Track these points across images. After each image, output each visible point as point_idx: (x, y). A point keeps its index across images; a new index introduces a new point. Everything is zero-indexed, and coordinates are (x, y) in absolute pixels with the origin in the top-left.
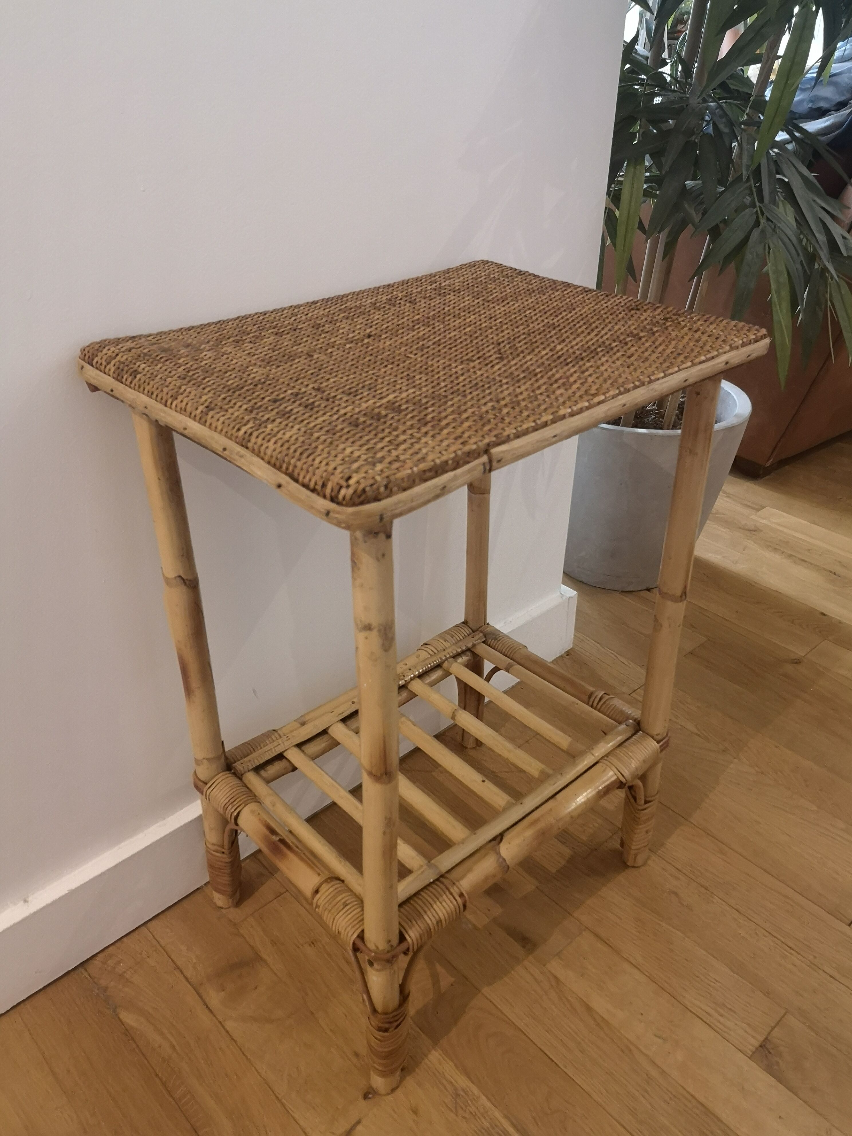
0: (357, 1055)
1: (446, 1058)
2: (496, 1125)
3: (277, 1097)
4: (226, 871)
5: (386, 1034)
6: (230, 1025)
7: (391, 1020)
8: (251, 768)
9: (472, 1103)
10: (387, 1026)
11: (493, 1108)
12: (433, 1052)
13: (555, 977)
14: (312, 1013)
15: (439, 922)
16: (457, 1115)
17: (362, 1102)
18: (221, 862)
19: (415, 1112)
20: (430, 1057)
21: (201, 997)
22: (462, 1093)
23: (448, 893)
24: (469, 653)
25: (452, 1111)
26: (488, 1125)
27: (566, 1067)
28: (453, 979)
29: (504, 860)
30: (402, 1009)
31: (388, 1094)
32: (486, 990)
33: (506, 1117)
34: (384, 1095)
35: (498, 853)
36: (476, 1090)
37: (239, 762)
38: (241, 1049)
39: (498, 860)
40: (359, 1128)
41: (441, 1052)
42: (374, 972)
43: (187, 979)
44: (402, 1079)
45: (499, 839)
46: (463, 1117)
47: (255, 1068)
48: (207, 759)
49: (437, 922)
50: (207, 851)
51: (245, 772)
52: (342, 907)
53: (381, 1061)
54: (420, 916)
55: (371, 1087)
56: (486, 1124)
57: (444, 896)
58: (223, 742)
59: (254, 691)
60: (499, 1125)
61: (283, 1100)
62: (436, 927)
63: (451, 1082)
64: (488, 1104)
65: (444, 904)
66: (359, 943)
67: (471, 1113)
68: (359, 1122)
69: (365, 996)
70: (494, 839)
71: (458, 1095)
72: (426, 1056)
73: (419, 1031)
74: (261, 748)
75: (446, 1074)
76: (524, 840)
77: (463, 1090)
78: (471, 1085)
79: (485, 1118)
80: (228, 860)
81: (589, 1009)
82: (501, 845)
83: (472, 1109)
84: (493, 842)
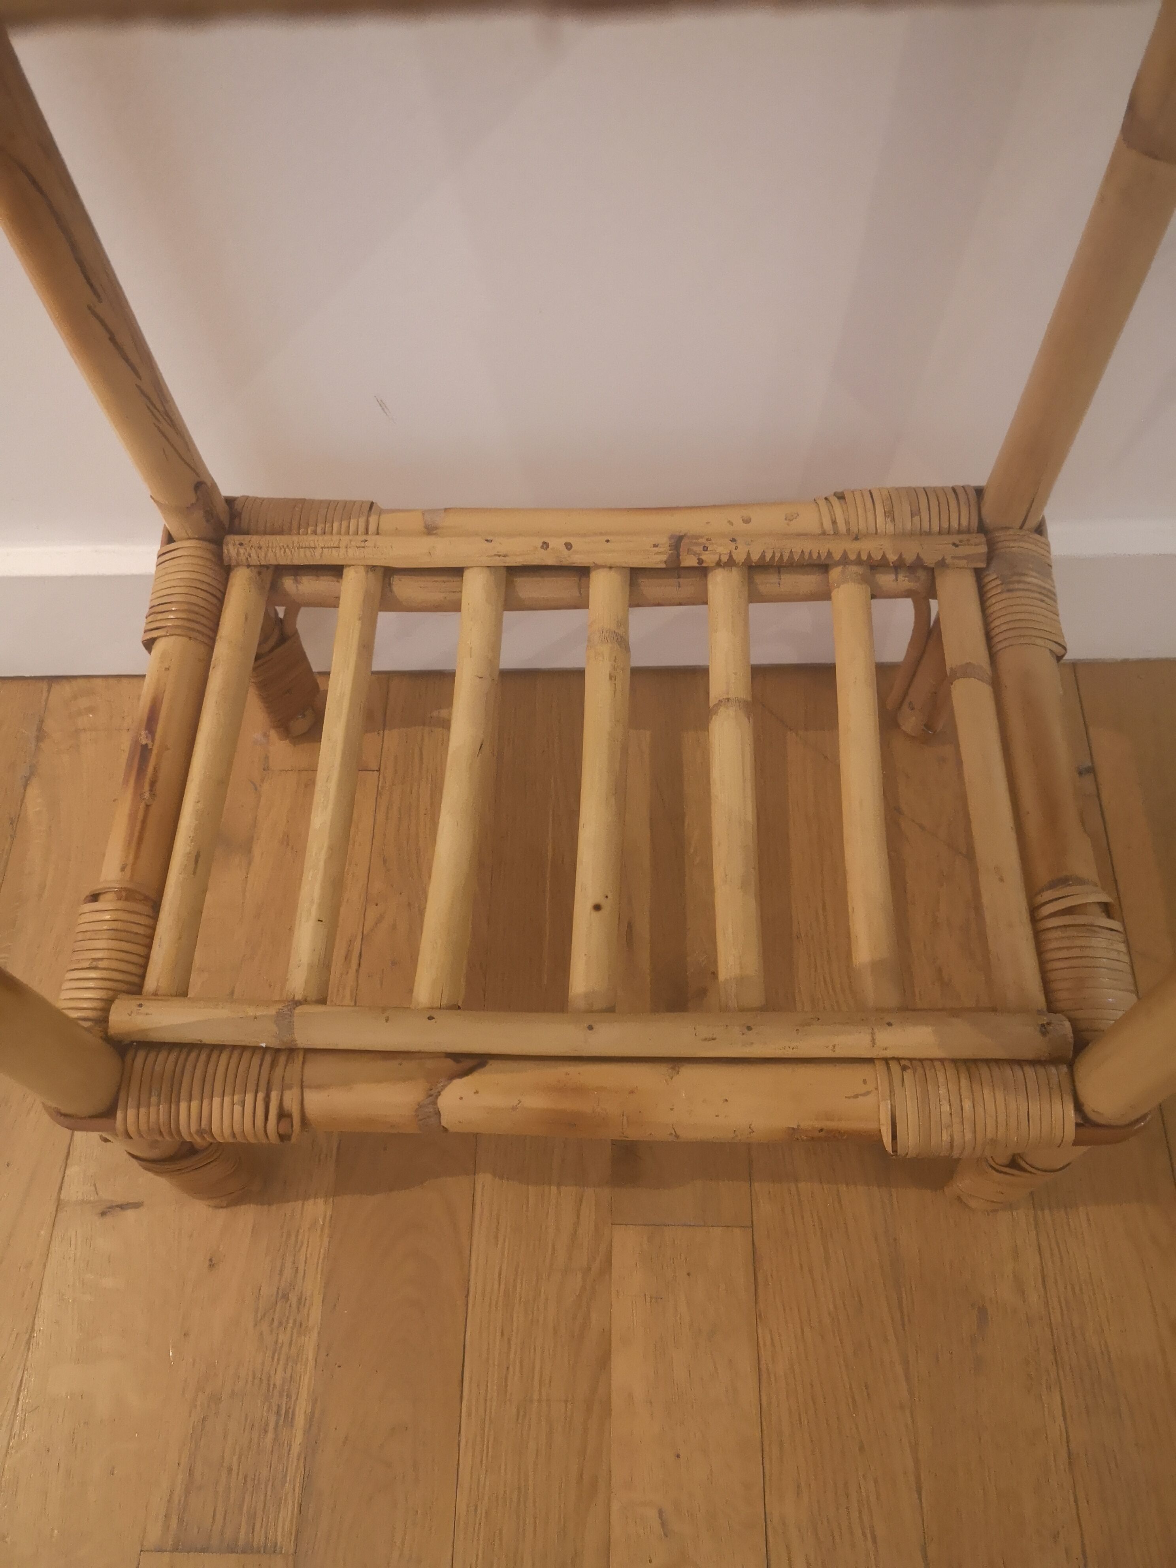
1: (326, 1229)
2: (288, 1394)
8: (254, 561)
9: (293, 1328)
11: (311, 1363)
12: (320, 1201)
13: (609, 1261)
16: (256, 1325)
19: (213, 1264)
20: (310, 1205)
22: (294, 1300)
23: (261, 1096)
24: (922, 574)
25: (256, 1311)
26: (278, 1383)
29: (438, 1114)
32: (484, 1179)
33: (314, 1397)
35: (433, 1096)
36: (315, 1314)
37: (238, 538)
39: (420, 1106)
40: (130, 1214)
41: (329, 1214)
45: (468, 1063)
46: (261, 1337)
51: (238, 565)
54: (173, 1099)
56: (278, 1379)
59: (381, 404)
60: (294, 1398)
63: (297, 1270)
64: (310, 1353)
65: (238, 1107)
67: (276, 1342)
70: (456, 1057)
71: (286, 1297)
72: (306, 1198)
74: (315, 532)
75: (304, 1249)
76: (514, 1108)
77: (300, 1298)
78: (318, 1300)
79: (285, 1368)
81: (604, 1361)
82: (457, 1082)
83: (284, 1337)
84: (450, 1062)
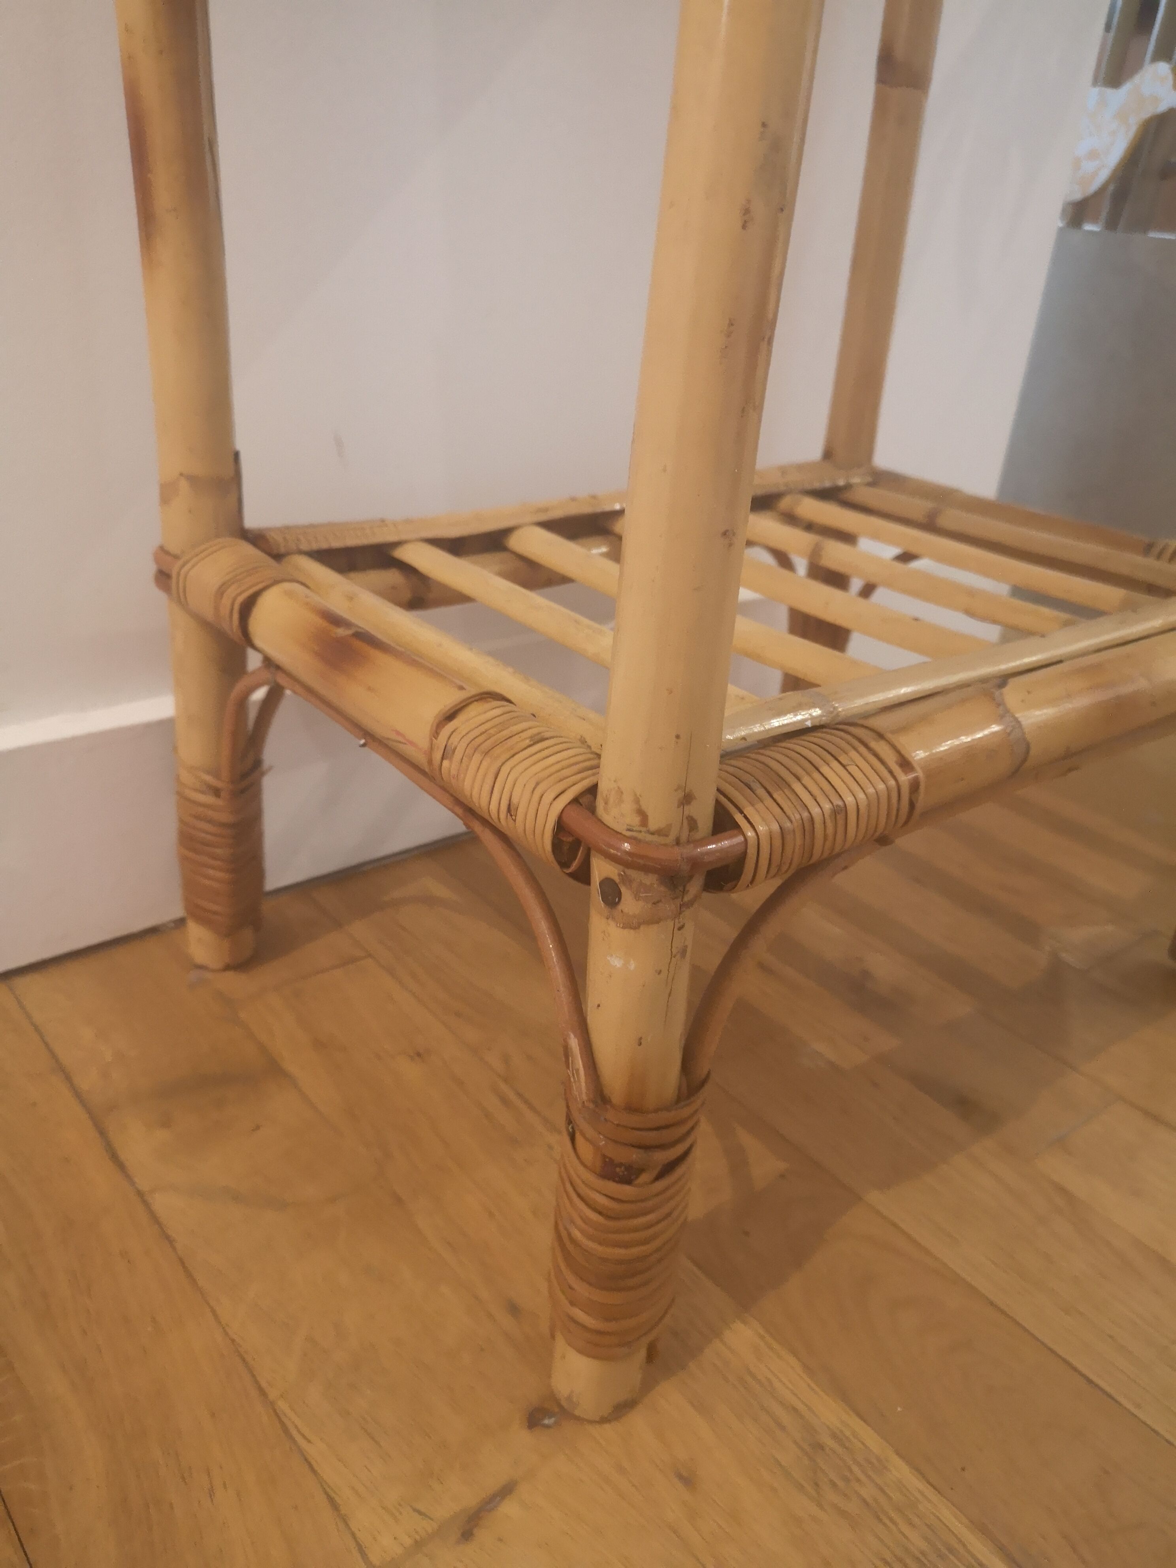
0: (514, 1309)
1: (775, 1345)
2: (951, 1550)
3: (263, 1393)
4: (219, 851)
5: (627, 1190)
6: (161, 1202)
7: (651, 1137)
9: (865, 1474)
10: (635, 1156)
11: (933, 1496)
12: (738, 1326)
14: (398, 1200)
15: (840, 812)
16: (820, 1505)
17: (523, 1438)
18: (210, 821)
19: (688, 1480)
20: (730, 1338)
21: (102, 1133)
22: (830, 1443)
25: (801, 1488)
26: (923, 1545)
27: (1138, 1406)
28: (782, 1166)
29: (1017, 721)
30: (686, 1112)
31: (604, 1420)
33: (982, 1529)
34: (591, 1422)
35: (1001, 705)
36: (873, 1440)
38: (182, 1262)
40: (509, 1508)
41: (762, 1329)
42: (615, 932)
43: (78, 1095)
44: (647, 1386)
46: (843, 1513)
47: (214, 1312)
48: (192, 479)
49: (835, 812)
50: (183, 798)
52: (528, 742)
53: (599, 1296)
55: (552, 1397)
56: (917, 1541)
57: (853, 754)
58: (236, 455)
61: (282, 1405)
62: (830, 825)
63: (795, 1410)
64: (915, 1483)
65: (853, 769)
66: (579, 823)
67: (866, 1504)
68: (506, 1491)
69: (574, 1043)
71: (820, 1447)
72: (717, 1332)
73: (695, 1269)
75: (777, 1385)
77: (834, 1436)
78: (857, 1424)
79: (911, 1524)
80: (225, 817)
83: (868, 1492)
